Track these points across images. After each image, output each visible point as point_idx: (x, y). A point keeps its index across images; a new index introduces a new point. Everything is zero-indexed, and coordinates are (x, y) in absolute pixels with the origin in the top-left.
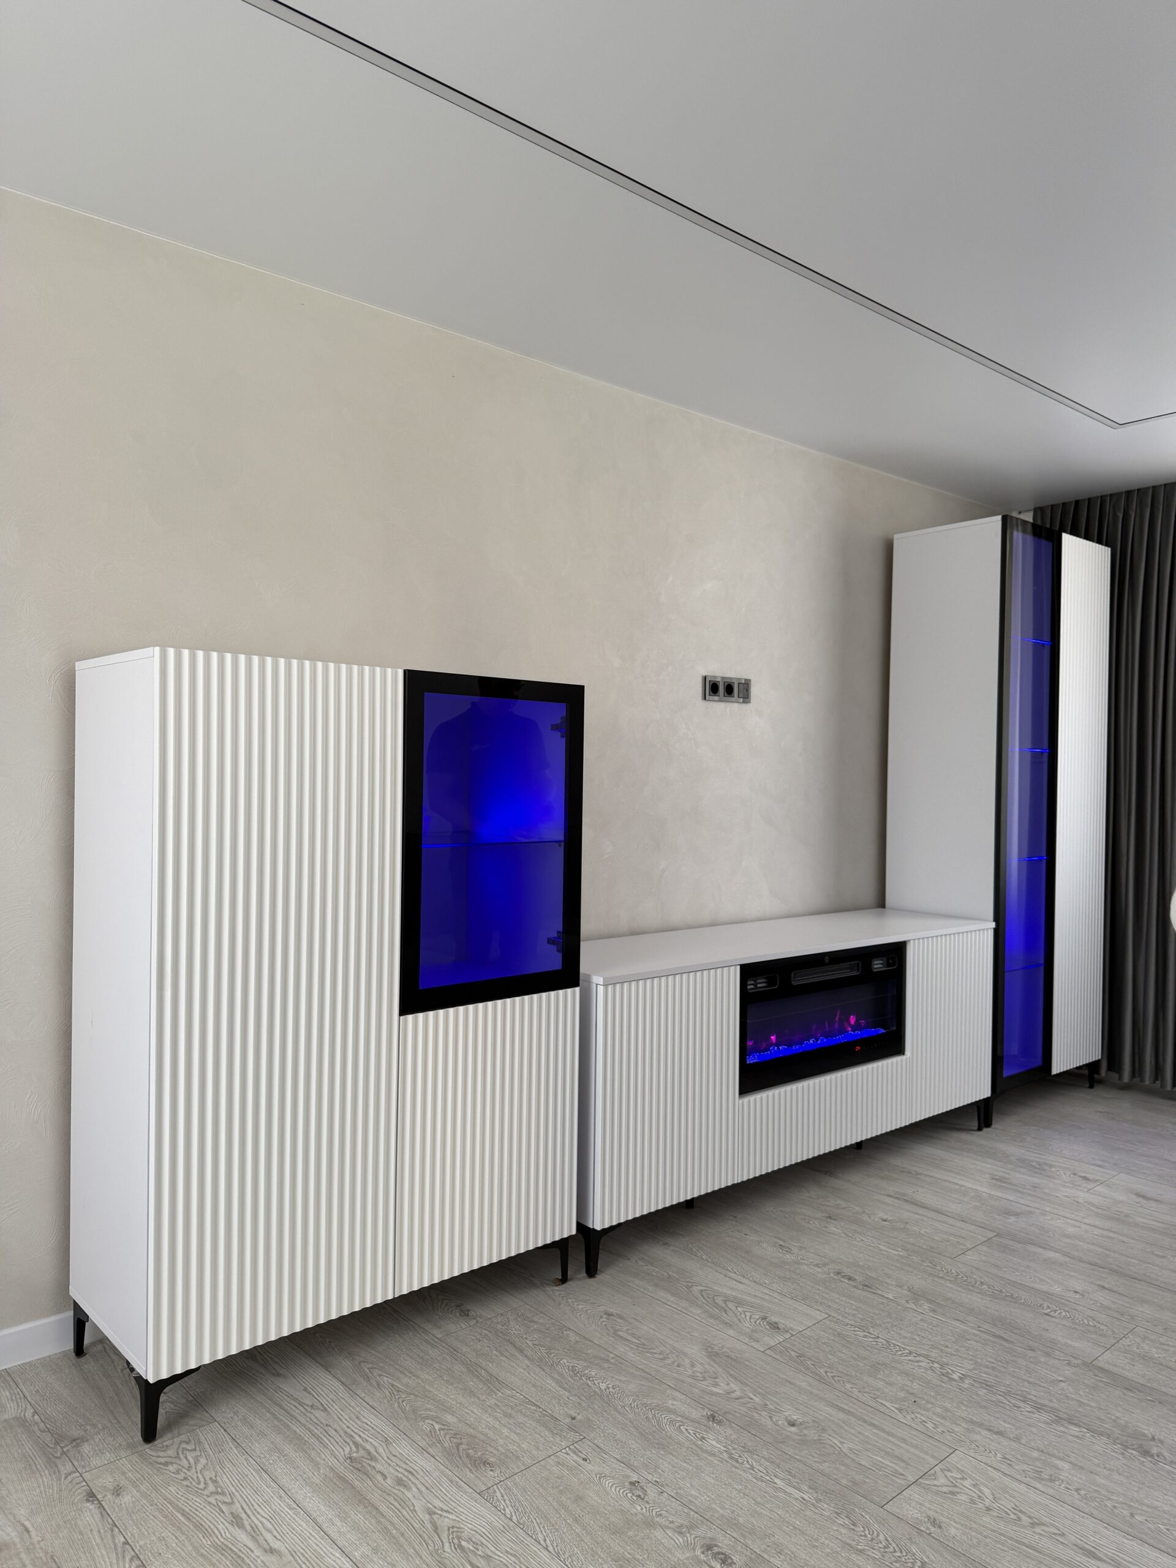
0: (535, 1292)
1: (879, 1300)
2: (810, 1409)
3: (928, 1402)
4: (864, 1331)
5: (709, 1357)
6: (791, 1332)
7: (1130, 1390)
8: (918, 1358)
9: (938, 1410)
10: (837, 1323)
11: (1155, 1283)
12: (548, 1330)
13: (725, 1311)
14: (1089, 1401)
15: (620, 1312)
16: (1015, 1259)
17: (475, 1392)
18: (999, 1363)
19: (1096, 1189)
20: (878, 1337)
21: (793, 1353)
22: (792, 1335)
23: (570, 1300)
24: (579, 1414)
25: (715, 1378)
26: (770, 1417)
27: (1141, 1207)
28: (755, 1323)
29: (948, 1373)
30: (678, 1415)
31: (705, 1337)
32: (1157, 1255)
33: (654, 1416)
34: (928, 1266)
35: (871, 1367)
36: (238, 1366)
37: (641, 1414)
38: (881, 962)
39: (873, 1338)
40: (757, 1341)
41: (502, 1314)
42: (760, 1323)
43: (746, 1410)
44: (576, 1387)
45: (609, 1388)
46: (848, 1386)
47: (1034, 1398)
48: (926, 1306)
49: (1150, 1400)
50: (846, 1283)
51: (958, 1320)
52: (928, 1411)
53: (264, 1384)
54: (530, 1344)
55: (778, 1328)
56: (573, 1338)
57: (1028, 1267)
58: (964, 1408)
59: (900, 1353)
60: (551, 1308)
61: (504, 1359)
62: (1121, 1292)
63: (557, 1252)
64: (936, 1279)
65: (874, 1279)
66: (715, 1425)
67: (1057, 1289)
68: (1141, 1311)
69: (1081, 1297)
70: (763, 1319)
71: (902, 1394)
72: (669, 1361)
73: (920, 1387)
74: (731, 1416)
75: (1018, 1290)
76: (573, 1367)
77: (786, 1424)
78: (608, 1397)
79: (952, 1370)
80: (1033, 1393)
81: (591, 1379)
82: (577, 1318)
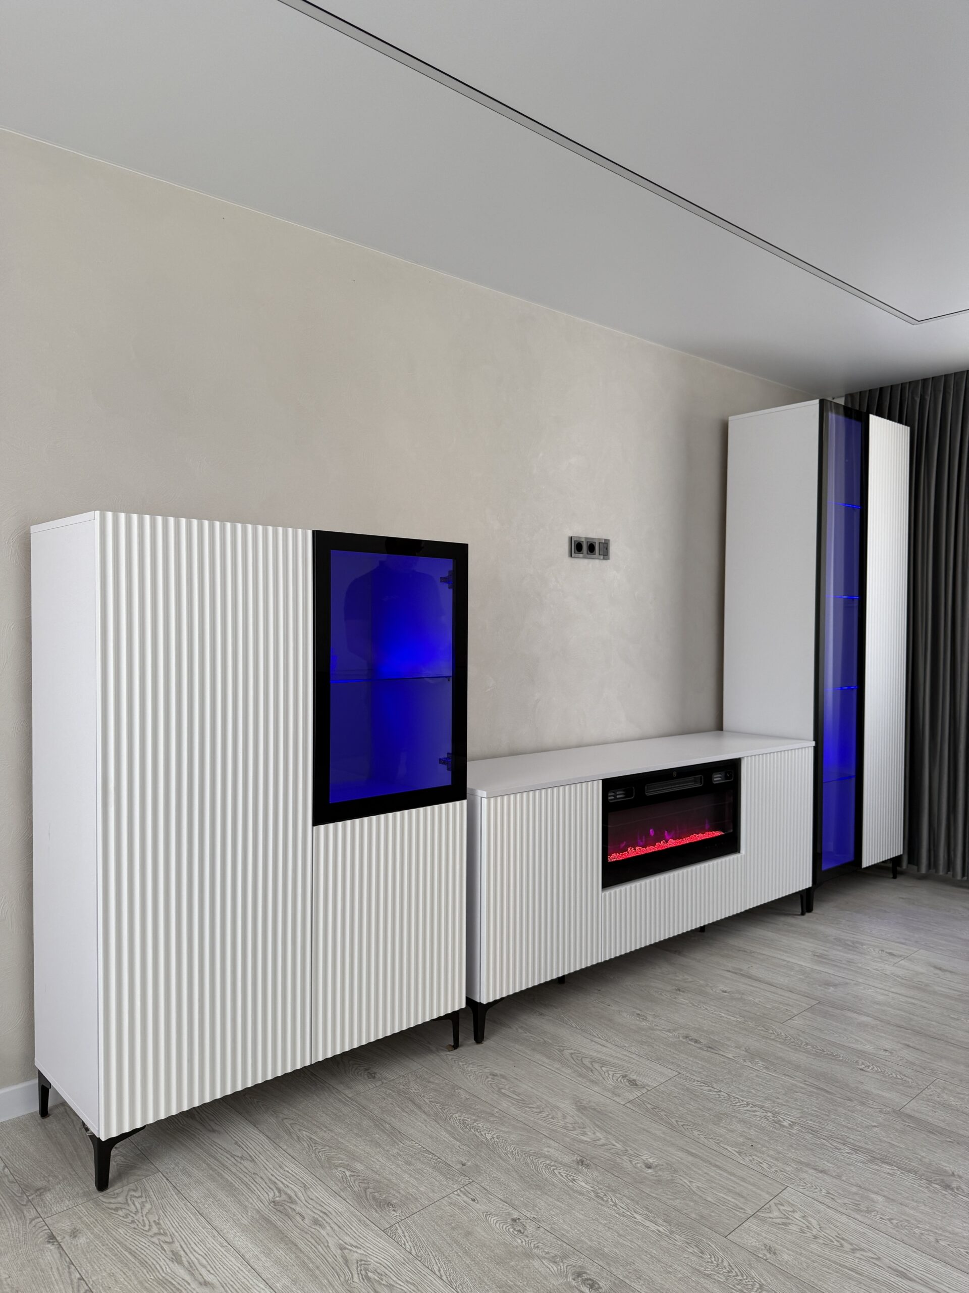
0: (431, 1056)
1: (721, 1059)
2: (664, 1153)
3: (763, 1146)
4: (709, 1086)
5: (578, 1110)
6: (647, 1087)
7: (933, 1133)
8: (754, 1109)
9: (771, 1153)
10: (686, 1079)
11: (952, 1041)
12: (442, 1089)
13: (592, 1071)
14: (898, 1143)
15: (503, 1073)
16: (835, 1023)
17: (380, 1143)
18: (822, 1112)
19: (900, 963)
20: (720, 1091)
21: (649, 1106)
22: (648, 1091)
23: (461, 1063)
24: (468, 1161)
25: (584, 1128)
26: (630, 1161)
27: (939, 977)
28: (617, 1080)
29: (779, 1121)
30: (552, 1160)
31: (575, 1093)
32: (953, 1018)
33: (532, 1161)
34: (762, 1030)
35: (715, 1116)
36: (179, 1123)
37: (521, 1160)
38: (720, 775)
39: (716, 1092)
40: (619, 1096)
41: (403, 1076)
42: (621, 1081)
43: (610, 1156)
44: (466, 1137)
45: (493, 1138)
46: (696, 1133)
47: (852, 1141)
48: (760, 1063)
49: (949, 1141)
50: (693, 1045)
51: (788, 1076)
52: (763, 1154)
53: (200, 1138)
54: (427, 1101)
55: (636, 1085)
56: (464, 1095)
57: (845, 1030)
58: (793, 1151)
59: (739, 1104)
60: (444, 1070)
61: (405, 1114)
62: (923, 1050)
63: (450, 1022)
64: (769, 1041)
65: (717, 1041)
66: (584, 1168)
67: (869, 1048)
68: (941, 1066)
69: (889, 1054)
70: (623, 1077)
71: (741, 1140)
72: (544, 1114)
73: (757, 1133)
74: (596, 1160)
75: (837, 1049)
76: (463, 1120)
77: (644, 1167)
78: (493, 1146)
79: (782, 1118)
80: (852, 1136)
81: (478, 1130)
82: (467, 1079)
